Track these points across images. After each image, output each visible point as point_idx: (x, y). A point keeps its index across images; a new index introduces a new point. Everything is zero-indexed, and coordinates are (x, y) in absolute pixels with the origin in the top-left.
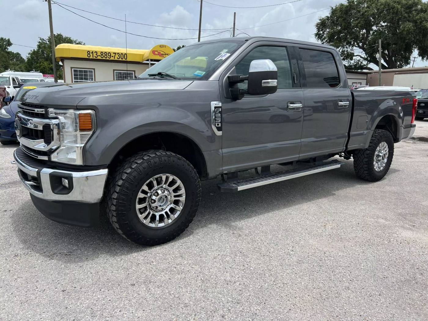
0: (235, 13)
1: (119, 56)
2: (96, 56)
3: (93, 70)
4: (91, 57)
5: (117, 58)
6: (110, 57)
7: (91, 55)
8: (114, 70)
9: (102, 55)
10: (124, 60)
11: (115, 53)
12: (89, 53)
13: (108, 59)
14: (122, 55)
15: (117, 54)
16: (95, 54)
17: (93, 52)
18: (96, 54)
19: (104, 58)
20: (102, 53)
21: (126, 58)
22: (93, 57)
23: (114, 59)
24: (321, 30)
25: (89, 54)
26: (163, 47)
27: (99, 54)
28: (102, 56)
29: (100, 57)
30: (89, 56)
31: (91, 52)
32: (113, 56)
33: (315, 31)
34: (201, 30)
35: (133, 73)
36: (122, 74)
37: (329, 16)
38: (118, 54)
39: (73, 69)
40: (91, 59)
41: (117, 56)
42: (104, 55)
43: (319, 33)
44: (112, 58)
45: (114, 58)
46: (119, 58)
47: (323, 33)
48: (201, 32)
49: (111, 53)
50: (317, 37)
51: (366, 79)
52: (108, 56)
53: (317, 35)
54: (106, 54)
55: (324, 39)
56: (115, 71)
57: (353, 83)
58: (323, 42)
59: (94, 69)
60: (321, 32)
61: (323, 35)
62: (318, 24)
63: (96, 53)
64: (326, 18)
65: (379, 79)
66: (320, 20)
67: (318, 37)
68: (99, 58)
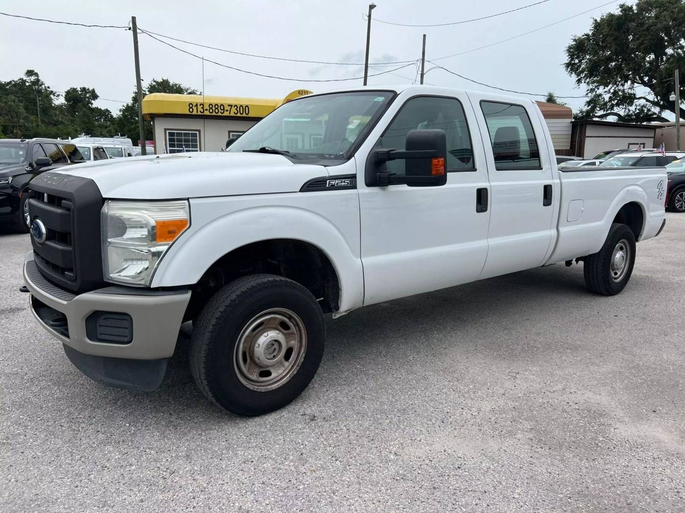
0: (425, 36)
1: (236, 109)
2: (202, 111)
3: (198, 133)
4: (195, 113)
5: (234, 113)
6: (222, 111)
7: (195, 108)
8: (229, 132)
9: (212, 108)
10: (244, 115)
11: (231, 106)
12: (191, 106)
13: (219, 114)
14: (241, 107)
15: (234, 107)
16: (200, 108)
17: (197, 104)
18: (202, 108)
19: (214, 114)
20: (211, 106)
21: (247, 113)
22: (197, 112)
23: (229, 115)
24: (576, 58)
25: (192, 108)
26: (304, 93)
27: (206, 107)
28: (211, 111)
29: (208, 111)
30: (191, 110)
31: (194, 105)
32: (227, 111)
33: (566, 59)
34: (369, 65)
37: (590, 33)
38: (236, 107)
39: (167, 132)
40: (195, 115)
41: (234, 110)
42: (214, 108)
43: (573, 62)
44: (226, 114)
45: (230, 113)
46: (236, 112)
47: (580, 61)
48: (369, 69)
49: (224, 105)
50: (569, 69)
51: (654, 137)
52: (220, 111)
53: (568, 65)
54: (217, 107)
55: (582, 72)
56: (231, 134)
57: (629, 144)
58: (579, 77)
59: (199, 131)
60: (577, 61)
61: (580, 66)
62: (570, 48)
63: (202, 106)
64: (585, 37)
65: (676, 137)
66: (575, 40)
67: (572, 70)
68: (207, 113)
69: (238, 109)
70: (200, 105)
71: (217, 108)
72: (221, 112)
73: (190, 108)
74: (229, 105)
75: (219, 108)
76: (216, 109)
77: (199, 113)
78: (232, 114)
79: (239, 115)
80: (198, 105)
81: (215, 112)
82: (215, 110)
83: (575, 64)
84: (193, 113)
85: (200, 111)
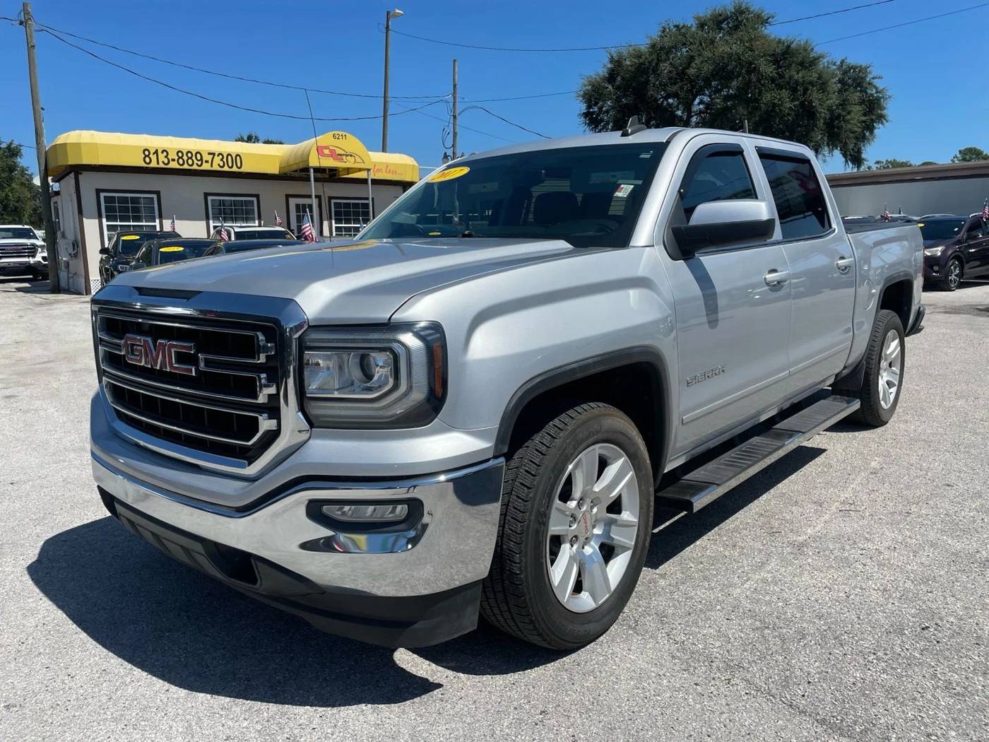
1: (222, 160)
2: (166, 161)
3: (156, 196)
4: (154, 164)
5: (219, 165)
6: (199, 163)
7: (154, 157)
8: (207, 195)
9: (181, 158)
10: (235, 169)
11: (214, 154)
12: (147, 153)
13: (195, 167)
14: (229, 157)
15: (218, 156)
16: (162, 157)
17: (157, 150)
18: (166, 157)
19: (186, 166)
20: (180, 155)
21: (239, 165)
22: (158, 163)
23: (211, 169)
24: (595, 106)
25: (148, 156)
26: (340, 137)
27: (173, 155)
28: (181, 161)
29: (176, 162)
30: (147, 160)
31: (152, 151)
32: (207, 162)
33: (583, 107)
35: (253, 201)
36: (227, 204)
38: (221, 156)
39: (102, 195)
40: (153, 168)
41: (217, 160)
42: (185, 158)
43: (591, 110)
44: (206, 167)
45: (212, 166)
46: (222, 165)
49: (202, 153)
50: (587, 120)
52: (196, 161)
53: (586, 115)
54: (190, 155)
56: (209, 197)
59: (157, 194)
60: (595, 109)
62: (585, 93)
63: (165, 154)
68: (174, 165)
69: (225, 160)
70: (162, 152)
71: (191, 158)
72: (197, 164)
73: (146, 156)
74: (209, 154)
75: (194, 158)
76: (189, 158)
77: (161, 165)
78: (216, 167)
79: (226, 169)
80: (159, 152)
81: (188, 163)
82: (187, 160)
83: (593, 113)
84: (151, 165)
85: (163, 162)
